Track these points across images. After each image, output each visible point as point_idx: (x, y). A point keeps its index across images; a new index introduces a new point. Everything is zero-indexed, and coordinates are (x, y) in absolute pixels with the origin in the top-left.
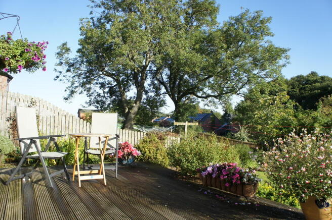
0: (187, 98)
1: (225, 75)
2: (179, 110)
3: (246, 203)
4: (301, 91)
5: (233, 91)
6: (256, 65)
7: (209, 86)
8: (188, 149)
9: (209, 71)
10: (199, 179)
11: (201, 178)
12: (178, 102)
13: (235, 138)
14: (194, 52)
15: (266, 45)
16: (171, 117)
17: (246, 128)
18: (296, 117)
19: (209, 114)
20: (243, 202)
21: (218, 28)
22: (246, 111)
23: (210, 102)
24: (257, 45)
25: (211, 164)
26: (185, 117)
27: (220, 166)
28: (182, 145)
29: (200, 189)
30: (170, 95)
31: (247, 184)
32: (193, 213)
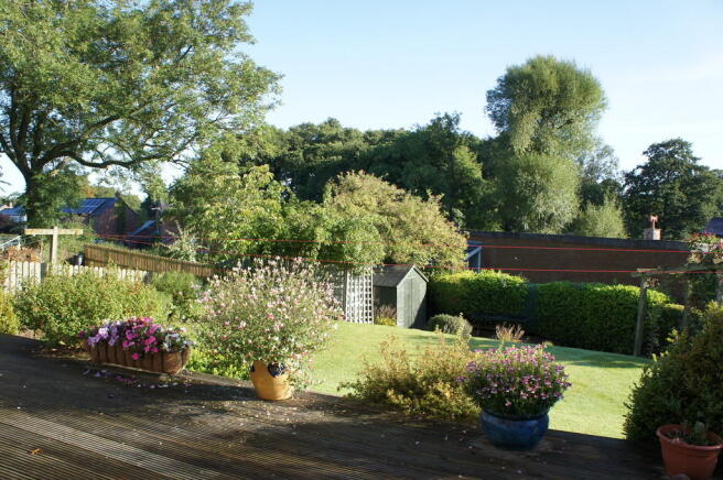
0: (56, 164)
1: (147, 119)
2: (37, 193)
3: (170, 384)
4: (308, 156)
5: (164, 154)
6: (214, 103)
7: (110, 140)
8: (59, 297)
9: (110, 107)
10: (84, 350)
11: (88, 349)
12: (32, 175)
13: (169, 255)
14: (75, 60)
15: (238, 61)
16: (15, 207)
17: (193, 232)
18: (284, 214)
19: (112, 199)
20: (164, 383)
21: (137, 8)
22: (194, 196)
23: (113, 174)
24: (220, 60)
25: (106, 321)
26: (50, 210)
27: (123, 324)
28: (45, 286)
29: (86, 370)
30: (11, 156)
31: (170, 352)
32: (74, 412)
